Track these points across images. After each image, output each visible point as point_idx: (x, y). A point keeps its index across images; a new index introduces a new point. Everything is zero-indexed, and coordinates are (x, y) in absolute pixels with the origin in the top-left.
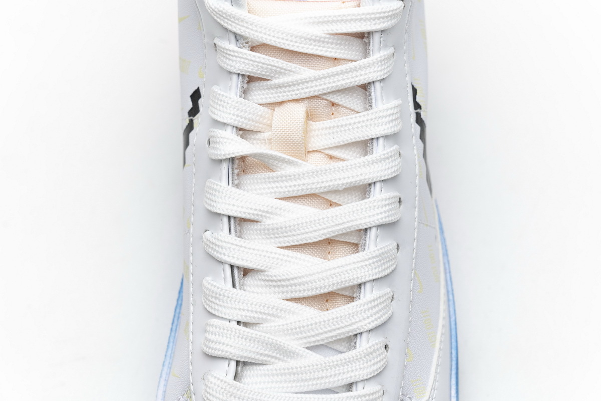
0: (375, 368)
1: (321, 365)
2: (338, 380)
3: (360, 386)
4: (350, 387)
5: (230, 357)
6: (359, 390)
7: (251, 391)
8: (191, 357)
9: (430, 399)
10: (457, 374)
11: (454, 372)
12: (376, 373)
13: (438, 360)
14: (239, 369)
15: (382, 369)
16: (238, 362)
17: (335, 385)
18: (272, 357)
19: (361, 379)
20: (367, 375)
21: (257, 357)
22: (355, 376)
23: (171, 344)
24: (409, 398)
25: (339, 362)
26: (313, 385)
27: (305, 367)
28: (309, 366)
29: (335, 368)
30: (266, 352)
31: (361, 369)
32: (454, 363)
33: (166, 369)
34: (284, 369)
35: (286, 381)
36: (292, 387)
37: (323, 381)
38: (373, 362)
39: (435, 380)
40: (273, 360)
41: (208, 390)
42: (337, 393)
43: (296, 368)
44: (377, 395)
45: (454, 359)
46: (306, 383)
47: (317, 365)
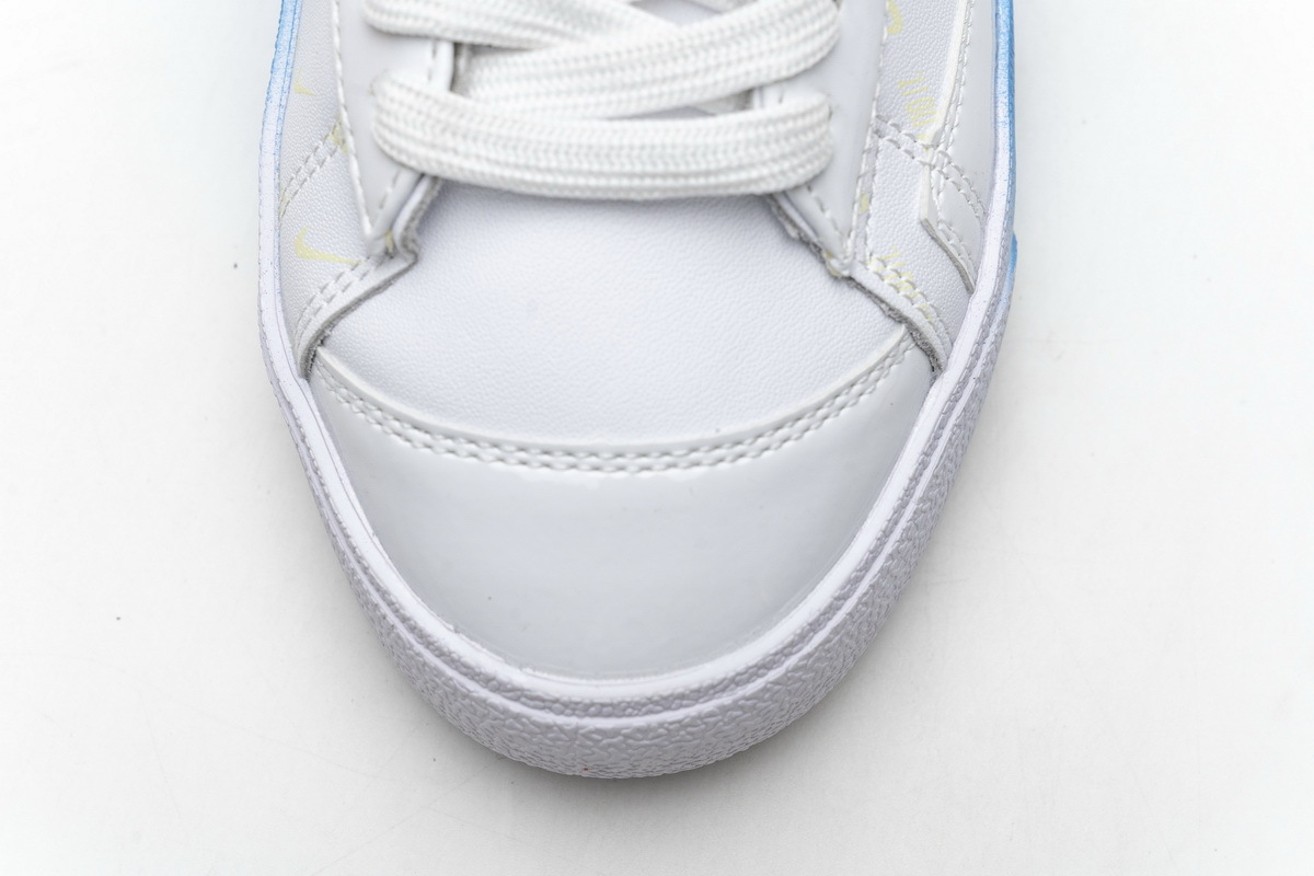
0: (808, 48)
1: (671, 44)
2: (716, 83)
3: (771, 95)
4: (744, 98)
5: (438, 32)
6: (768, 107)
7: (495, 118)
8: (337, 40)
9: (947, 128)
10: (1011, 65)
11: (1003, 62)
12: (812, 61)
13: (965, 31)
14: (462, 62)
15: (826, 51)
16: (457, 46)
17: (708, 95)
18: (545, 30)
19: (774, 76)
20: (789, 68)
21: (506, 31)
22: (759, 70)
23: (289, 17)
24: (894, 125)
25: (717, 37)
26: (651, 97)
27: (629, 52)
28: (640, 49)
29: (706, 50)
30: (529, 18)
31: (772, 51)
32: (1004, 40)
33: (279, 76)
34: (576, 60)
35: (581, 91)
36: (598, 105)
37: (676, 86)
38: (803, 33)
39: (957, 80)
40: (547, 38)
41: (385, 118)
42: (713, 115)
43: (608, 55)
44: (816, 117)
45: (1004, 29)
46: (634, 94)
47: (660, 46)
